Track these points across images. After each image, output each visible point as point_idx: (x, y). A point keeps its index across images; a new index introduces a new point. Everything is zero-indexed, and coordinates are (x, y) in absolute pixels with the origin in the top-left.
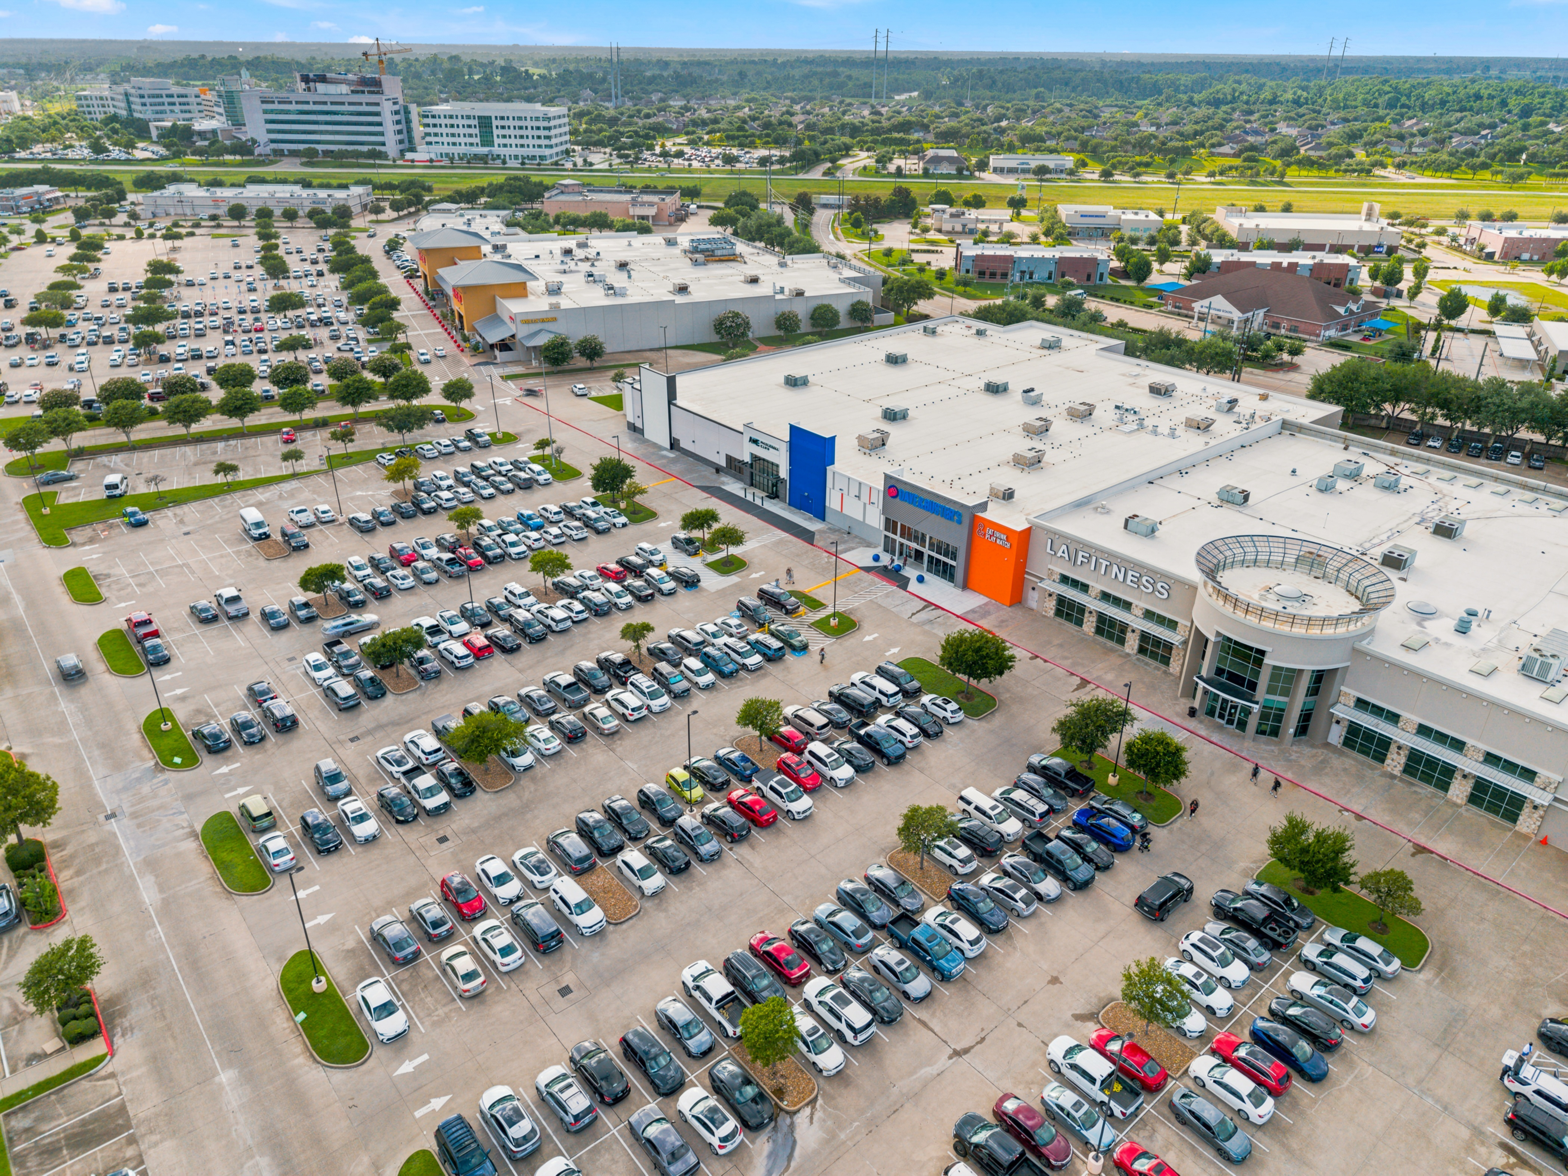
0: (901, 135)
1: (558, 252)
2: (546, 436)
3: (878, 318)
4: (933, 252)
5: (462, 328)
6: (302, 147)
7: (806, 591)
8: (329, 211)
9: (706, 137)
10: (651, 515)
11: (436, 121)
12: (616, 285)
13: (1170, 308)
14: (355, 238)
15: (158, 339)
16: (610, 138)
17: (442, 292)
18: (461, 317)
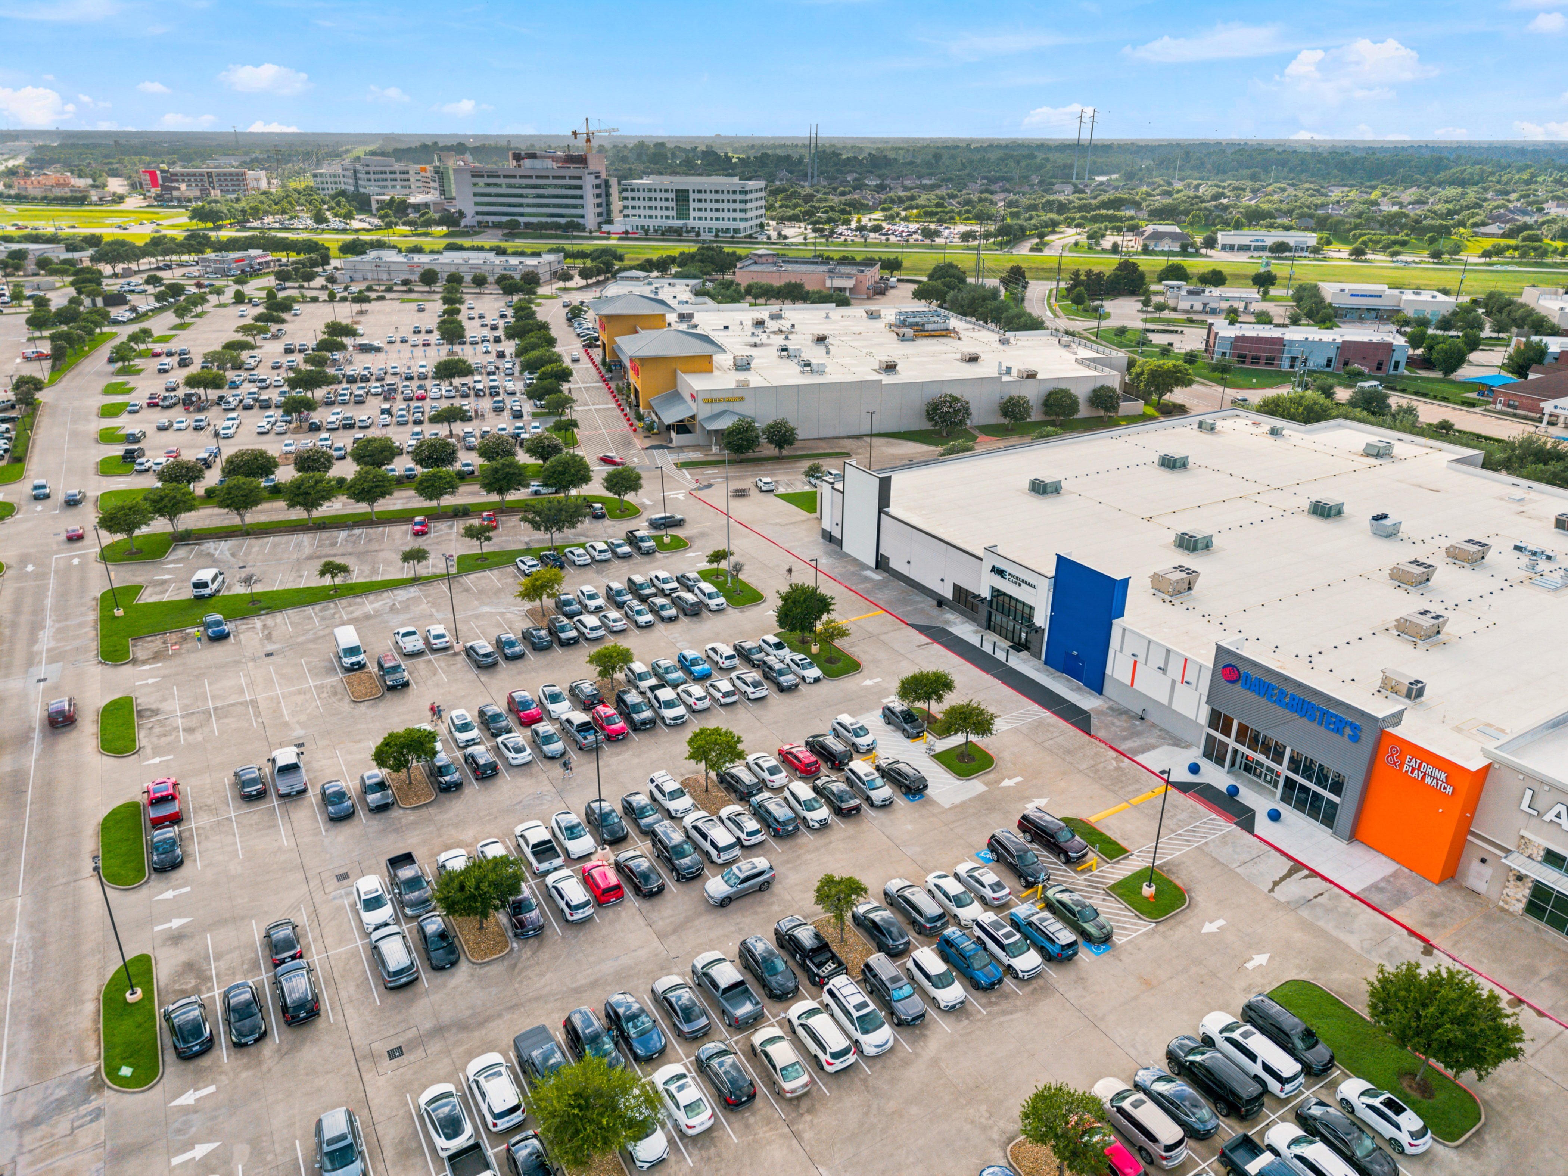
0: (1111, 212)
1: (748, 323)
2: (722, 546)
3: (1127, 407)
4: (1172, 332)
5: (638, 405)
6: (504, 219)
7: (1093, 819)
8: (517, 277)
9: (903, 214)
10: (852, 666)
11: (635, 194)
12: (814, 361)
13: (1499, 407)
14: (539, 305)
15: (310, 406)
16: (806, 213)
17: (620, 364)
18: (636, 391)
